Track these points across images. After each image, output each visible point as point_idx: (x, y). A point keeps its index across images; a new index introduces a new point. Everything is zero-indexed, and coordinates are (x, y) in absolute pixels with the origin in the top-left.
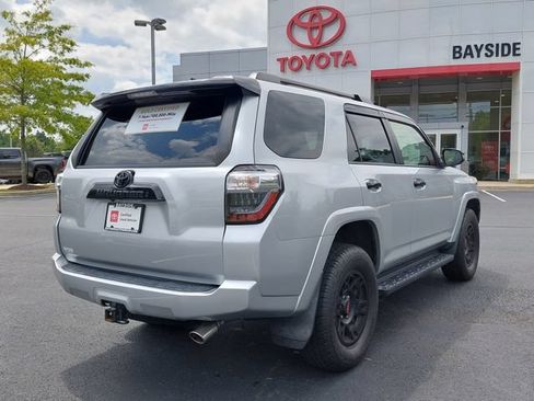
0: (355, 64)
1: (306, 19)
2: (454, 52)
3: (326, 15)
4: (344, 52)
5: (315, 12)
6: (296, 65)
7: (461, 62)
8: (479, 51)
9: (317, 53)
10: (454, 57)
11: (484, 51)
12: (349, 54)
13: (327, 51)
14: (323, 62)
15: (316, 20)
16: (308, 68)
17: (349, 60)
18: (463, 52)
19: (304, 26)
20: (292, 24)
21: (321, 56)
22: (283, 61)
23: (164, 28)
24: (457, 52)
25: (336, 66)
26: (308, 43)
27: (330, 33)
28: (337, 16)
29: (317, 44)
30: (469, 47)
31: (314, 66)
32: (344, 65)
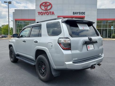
0: (54, 14)
1: (44, 4)
2: (73, 13)
3: (48, 4)
4: (52, 12)
5: (46, 3)
6: (42, 14)
7: (74, 15)
8: (78, 13)
9: (46, 11)
10: (73, 14)
11: (79, 13)
12: (53, 12)
13: (49, 11)
14: (48, 13)
15: (46, 5)
16: (44, 15)
17: (53, 13)
18: (75, 13)
19: (43, 6)
20: (41, 5)
21: (47, 12)
22: (39, 13)
23: (11, 4)
24: (74, 13)
25: (50, 14)
26: (44, 9)
27: (49, 7)
28: (50, 4)
29: (46, 10)
30: (76, 12)
31: (46, 14)
32: (52, 14)
